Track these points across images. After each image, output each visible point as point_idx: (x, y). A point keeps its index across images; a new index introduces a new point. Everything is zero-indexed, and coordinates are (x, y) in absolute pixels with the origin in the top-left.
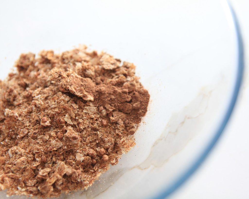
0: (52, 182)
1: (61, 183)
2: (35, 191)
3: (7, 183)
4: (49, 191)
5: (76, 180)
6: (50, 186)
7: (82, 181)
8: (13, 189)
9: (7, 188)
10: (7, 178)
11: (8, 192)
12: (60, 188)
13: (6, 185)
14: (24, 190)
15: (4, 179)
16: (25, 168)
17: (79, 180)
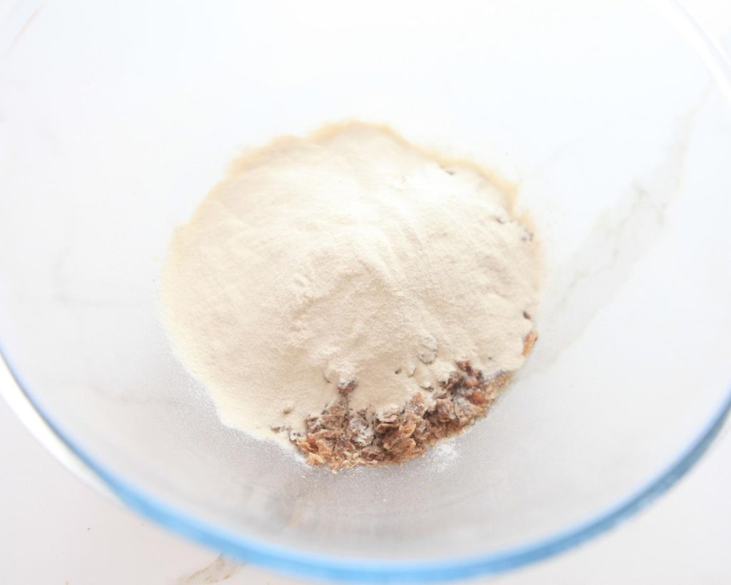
0: (411, 430)
1: (424, 428)
2: (379, 453)
3: (324, 449)
4: (408, 447)
5: (446, 419)
6: (408, 438)
7: (459, 417)
8: (337, 457)
9: (328, 458)
10: (321, 441)
11: (332, 465)
12: (423, 438)
13: (324, 452)
14: (356, 455)
15: (317, 442)
16: (346, 415)
17: (452, 417)
